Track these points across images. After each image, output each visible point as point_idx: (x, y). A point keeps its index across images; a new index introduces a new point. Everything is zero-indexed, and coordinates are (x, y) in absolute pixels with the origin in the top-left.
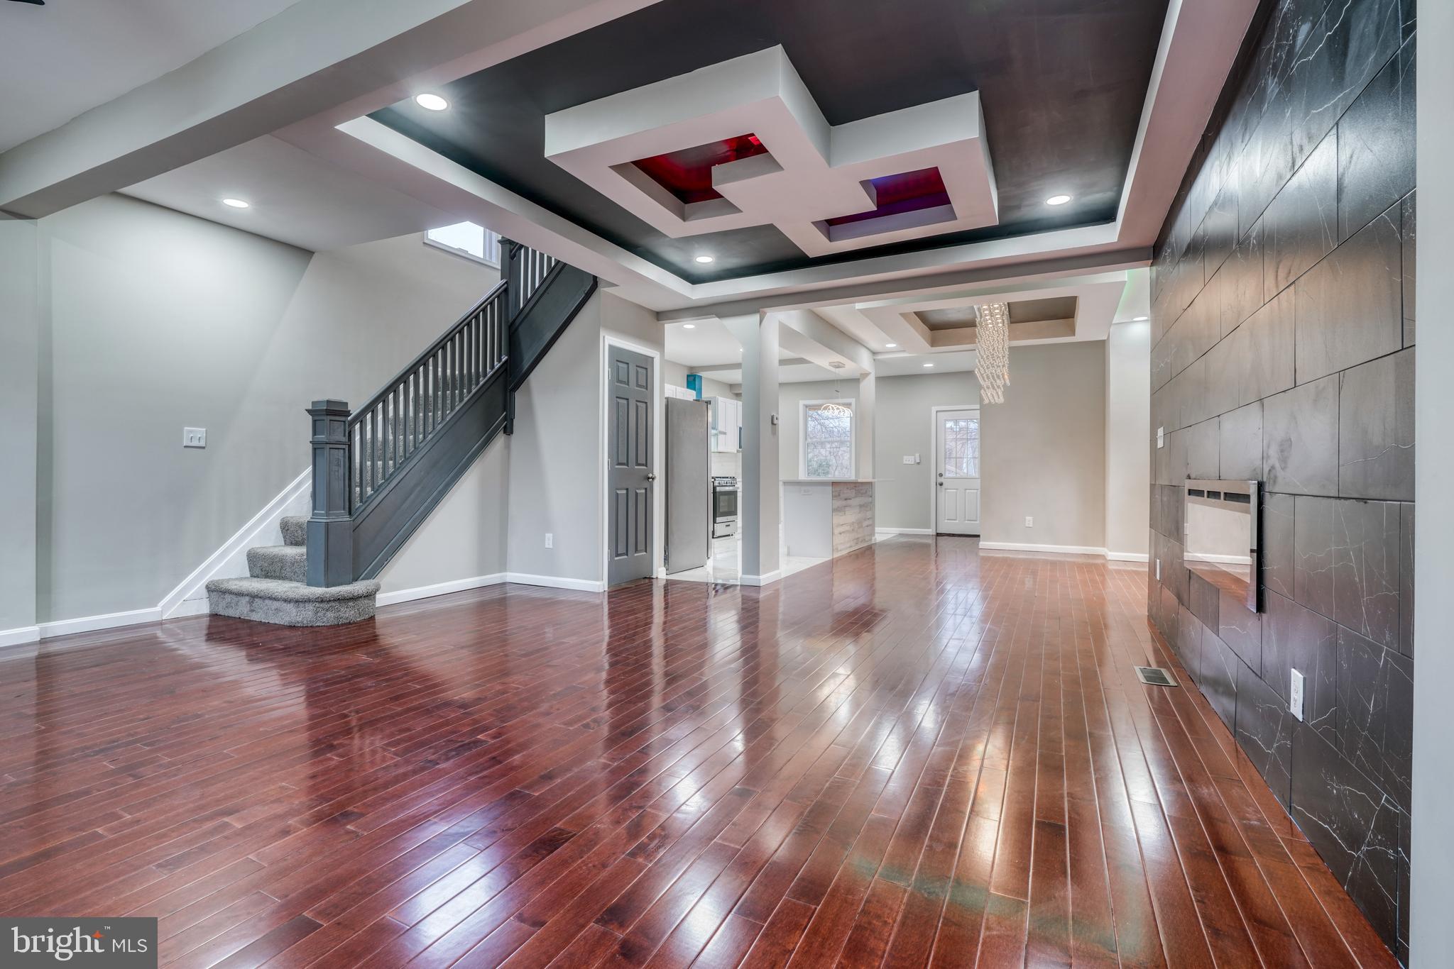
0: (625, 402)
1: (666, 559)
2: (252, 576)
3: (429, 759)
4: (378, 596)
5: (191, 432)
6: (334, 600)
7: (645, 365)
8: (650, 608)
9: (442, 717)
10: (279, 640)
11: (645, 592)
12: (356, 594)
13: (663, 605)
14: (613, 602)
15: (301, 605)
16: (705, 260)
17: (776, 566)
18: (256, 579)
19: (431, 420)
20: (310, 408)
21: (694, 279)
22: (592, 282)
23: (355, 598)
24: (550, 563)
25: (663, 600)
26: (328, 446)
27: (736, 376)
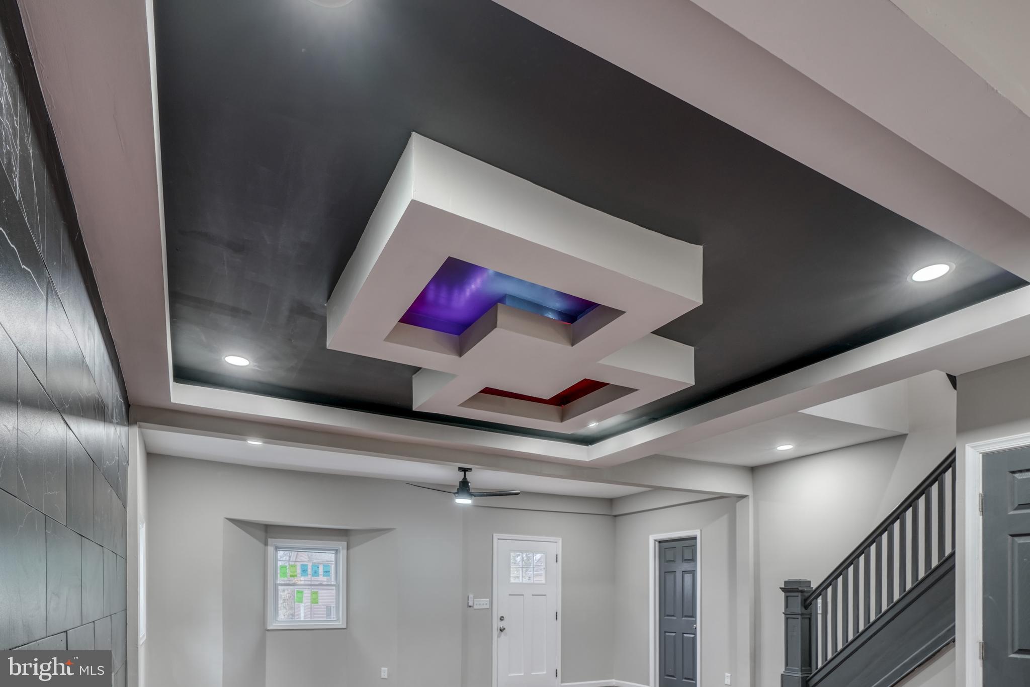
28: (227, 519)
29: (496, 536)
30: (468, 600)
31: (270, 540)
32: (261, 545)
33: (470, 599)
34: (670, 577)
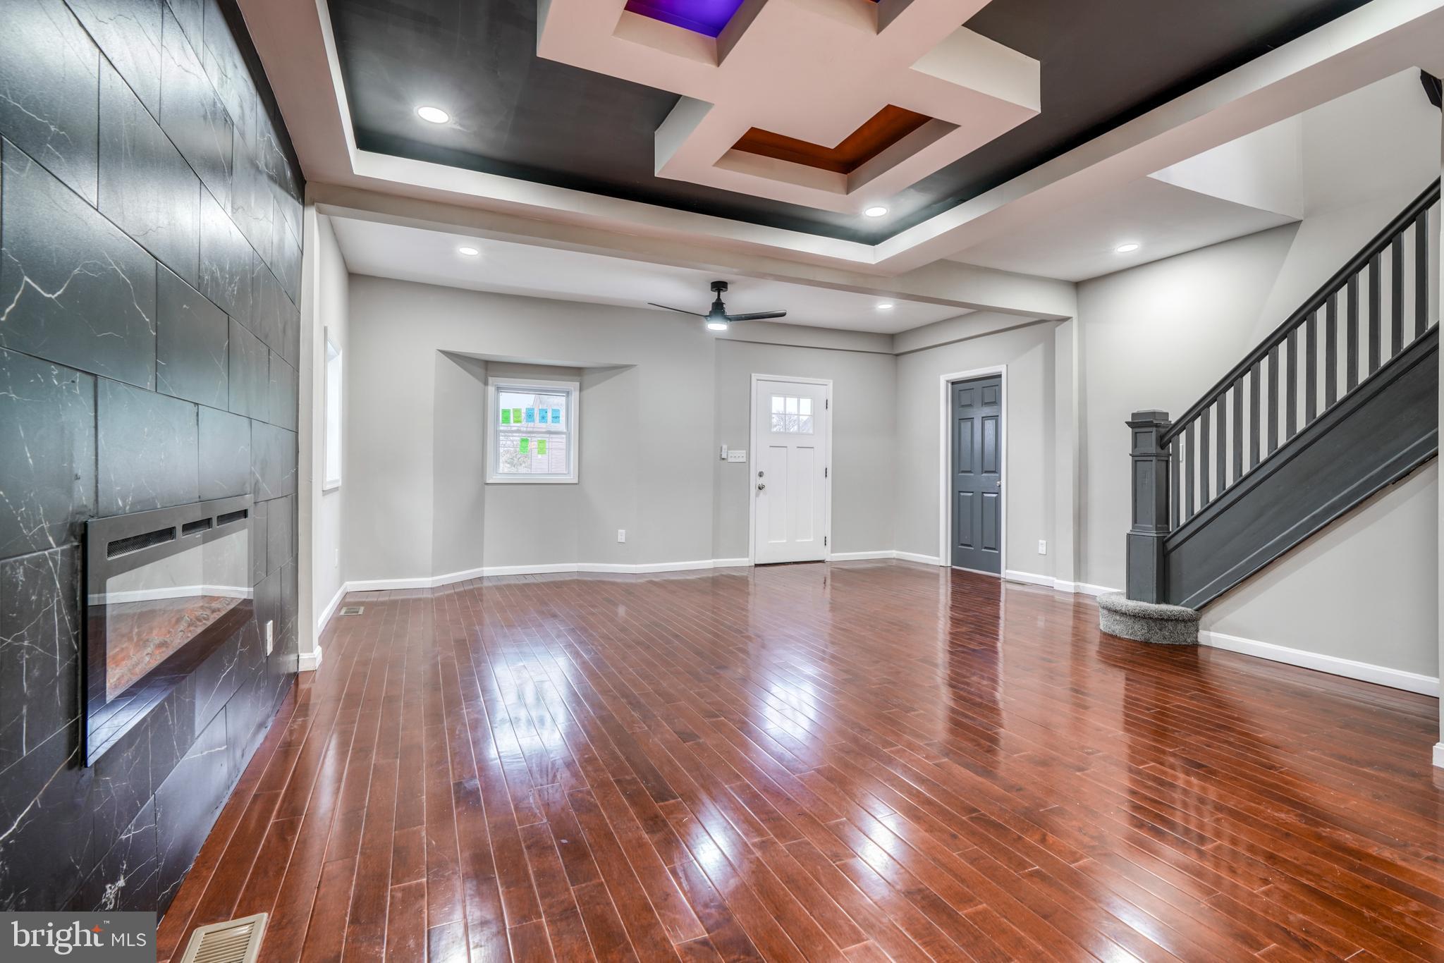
28: (439, 350)
29: (755, 376)
30: (721, 451)
31: (491, 380)
32: (481, 385)
33: (723, 450)
34: (966, 426)
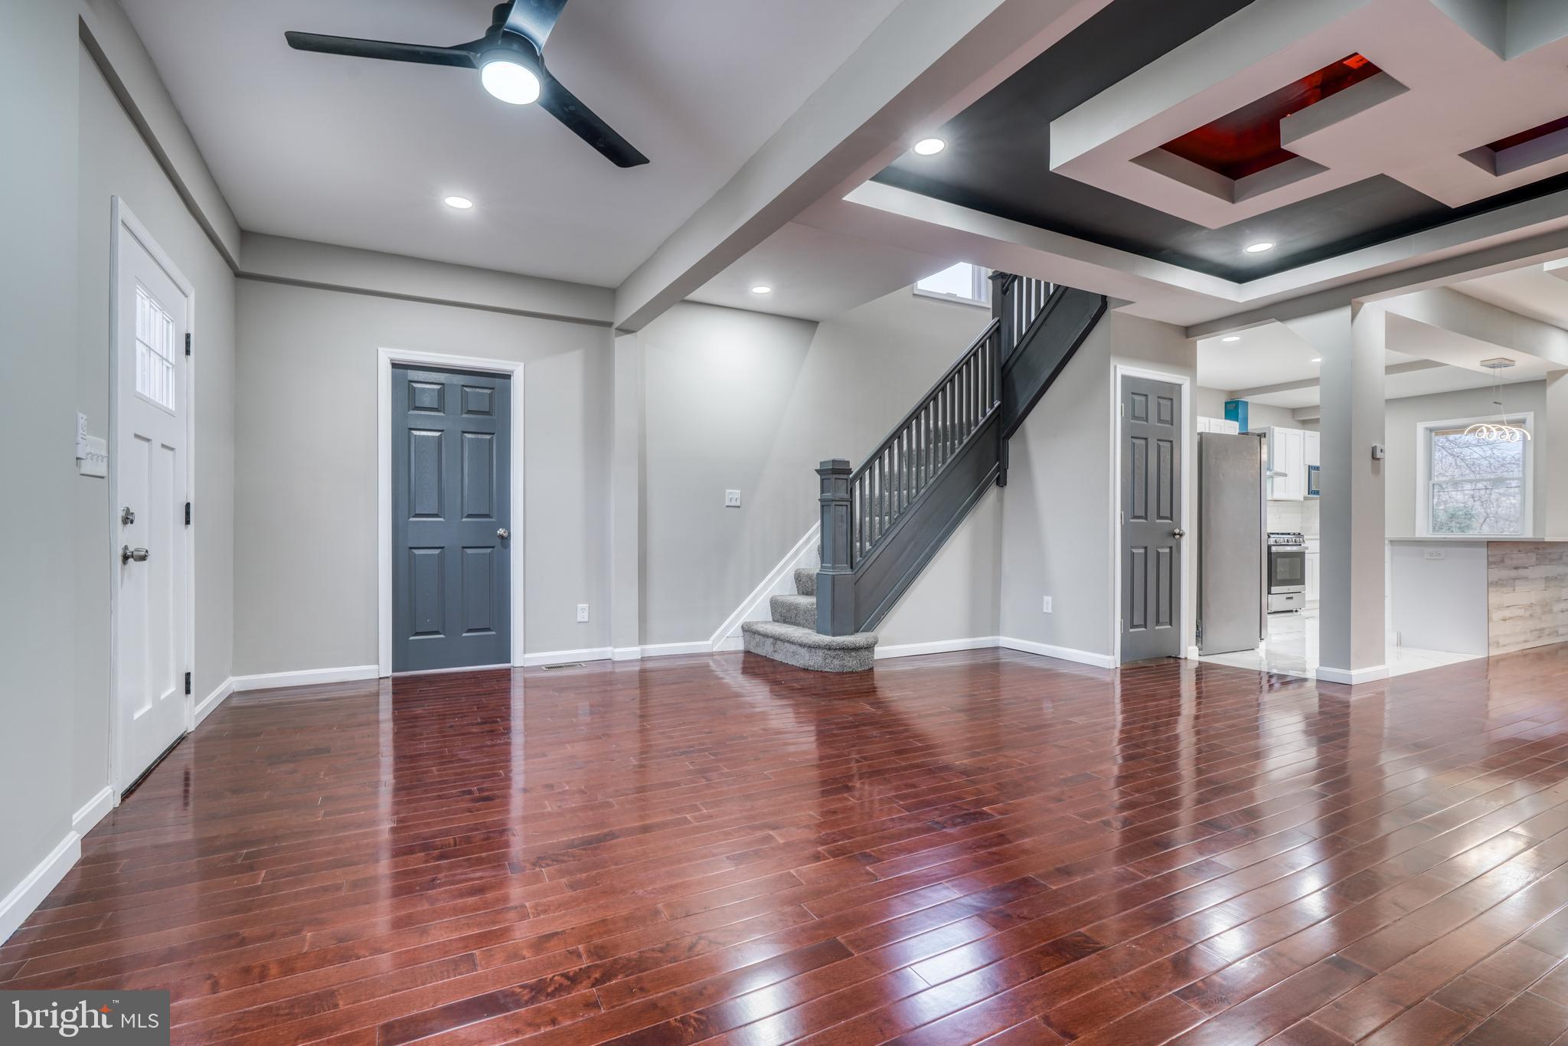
0: (1143, 442)
1: (1199, 636)
2: (774, 620)
3: (936, 820)
4: (877, 649)
5: (731, 493)
6: (840, 649)
7: (1169, 395)
8: (1176, 694)
9: (944, 780)
10: (797, 680)
11: (1171, 675)
12: (857, 645)
13: (1194, 694)
14: (1128, 682)
15: (813, 650)
16: (1260, 247)
17: (1381, 660)
18: (776, 624)
19: (923, 475)
20: (818, 468)
21: (1240, 275)
22: (1100, 304)
23: (856, 649)
24: (1048, 630)
25: (1194, 687)
26: (834, 503)
27: (1310, 396)
